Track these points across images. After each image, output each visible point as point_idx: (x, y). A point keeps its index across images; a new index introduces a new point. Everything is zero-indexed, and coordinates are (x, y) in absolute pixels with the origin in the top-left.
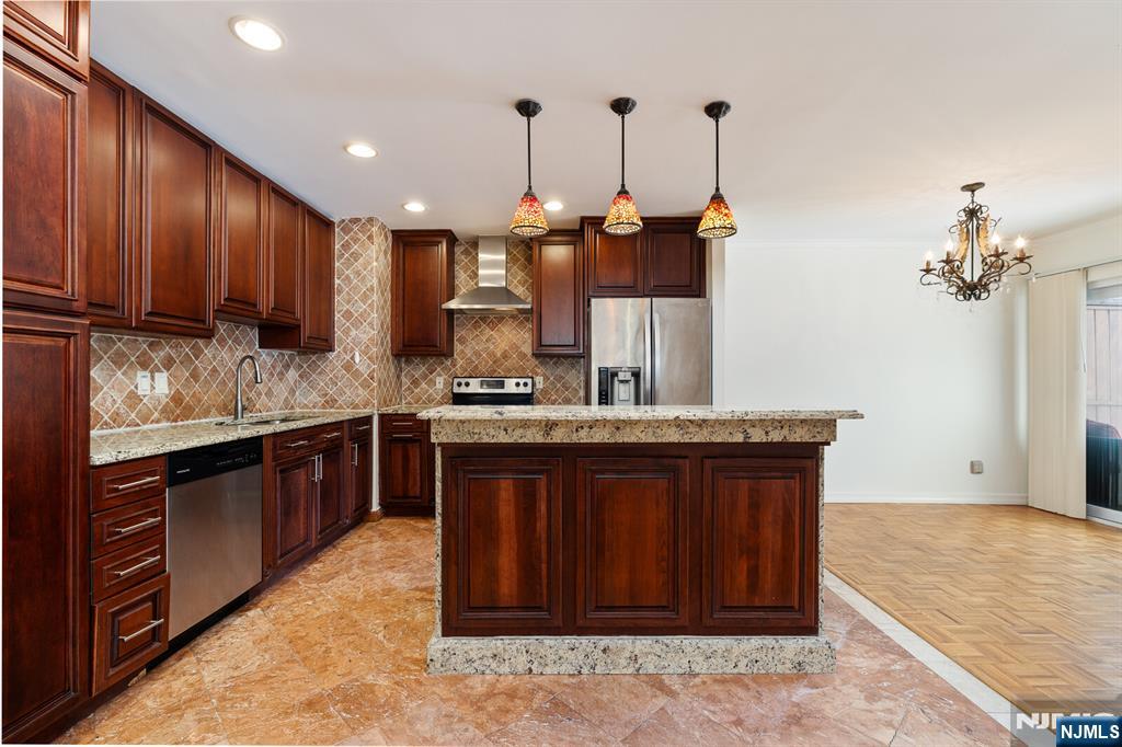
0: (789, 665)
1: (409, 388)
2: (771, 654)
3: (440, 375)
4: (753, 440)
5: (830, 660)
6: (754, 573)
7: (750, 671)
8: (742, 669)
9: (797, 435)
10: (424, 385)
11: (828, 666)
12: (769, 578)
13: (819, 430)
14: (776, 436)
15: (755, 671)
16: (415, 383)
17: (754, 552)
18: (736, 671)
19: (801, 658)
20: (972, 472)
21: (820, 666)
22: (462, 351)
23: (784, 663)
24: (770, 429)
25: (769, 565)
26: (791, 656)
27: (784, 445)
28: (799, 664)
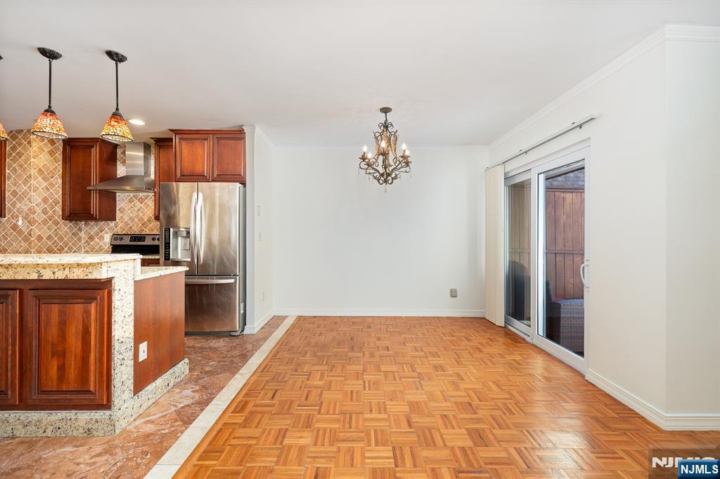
0: (81, 431)
1: (87, 241)
2: (69, 423)
3: (107, 233)
4: (44, 278)
5: (111, 428)
6: (62, 369)
7: (54, 435)
8: (49, 433)
9: (74, 275)
10: (96, 239)
11: (109, 432)
12: (73, 371)
13: (90, 271)
14: (60, 275)
15: (58, 435)
16: (91, 238)
17: (61, 354)
18: (45, 435)
19: (90, 426)
20: (456, 297)
21: (103, 432)
22: (122, 217)
23: (78, 430)
24: (56, 270)
25: (73, 363)
26: (82, 424)
27: (66, 281)
28: (89, 430)
